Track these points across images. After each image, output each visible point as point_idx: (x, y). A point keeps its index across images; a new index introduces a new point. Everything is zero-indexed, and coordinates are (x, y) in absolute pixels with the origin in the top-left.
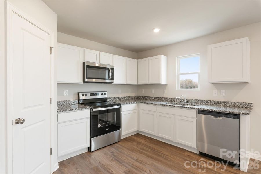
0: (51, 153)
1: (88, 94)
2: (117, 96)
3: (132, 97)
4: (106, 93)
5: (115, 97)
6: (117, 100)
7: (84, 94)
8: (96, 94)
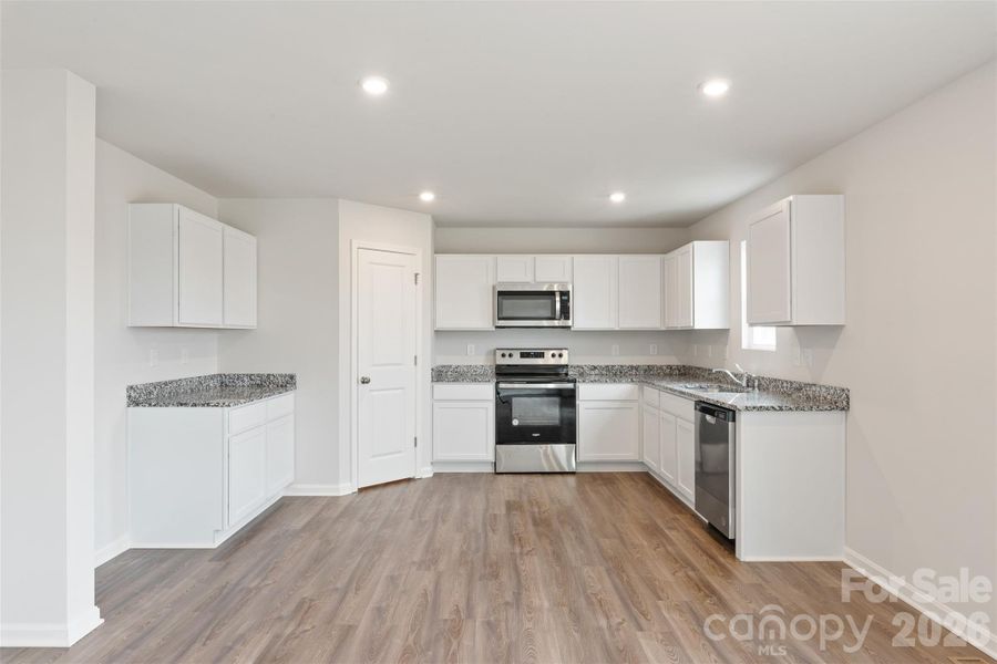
0: (416, 445)
1: (517, 355)
2: (603, 364)
3: (661, 368)
4: (565, 353)
5: (596, 365)
6: (604, 372)
7: (507, 353)
8: (541, 355)
